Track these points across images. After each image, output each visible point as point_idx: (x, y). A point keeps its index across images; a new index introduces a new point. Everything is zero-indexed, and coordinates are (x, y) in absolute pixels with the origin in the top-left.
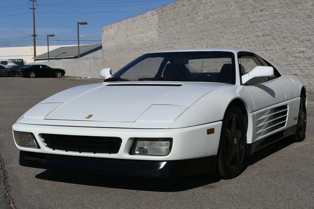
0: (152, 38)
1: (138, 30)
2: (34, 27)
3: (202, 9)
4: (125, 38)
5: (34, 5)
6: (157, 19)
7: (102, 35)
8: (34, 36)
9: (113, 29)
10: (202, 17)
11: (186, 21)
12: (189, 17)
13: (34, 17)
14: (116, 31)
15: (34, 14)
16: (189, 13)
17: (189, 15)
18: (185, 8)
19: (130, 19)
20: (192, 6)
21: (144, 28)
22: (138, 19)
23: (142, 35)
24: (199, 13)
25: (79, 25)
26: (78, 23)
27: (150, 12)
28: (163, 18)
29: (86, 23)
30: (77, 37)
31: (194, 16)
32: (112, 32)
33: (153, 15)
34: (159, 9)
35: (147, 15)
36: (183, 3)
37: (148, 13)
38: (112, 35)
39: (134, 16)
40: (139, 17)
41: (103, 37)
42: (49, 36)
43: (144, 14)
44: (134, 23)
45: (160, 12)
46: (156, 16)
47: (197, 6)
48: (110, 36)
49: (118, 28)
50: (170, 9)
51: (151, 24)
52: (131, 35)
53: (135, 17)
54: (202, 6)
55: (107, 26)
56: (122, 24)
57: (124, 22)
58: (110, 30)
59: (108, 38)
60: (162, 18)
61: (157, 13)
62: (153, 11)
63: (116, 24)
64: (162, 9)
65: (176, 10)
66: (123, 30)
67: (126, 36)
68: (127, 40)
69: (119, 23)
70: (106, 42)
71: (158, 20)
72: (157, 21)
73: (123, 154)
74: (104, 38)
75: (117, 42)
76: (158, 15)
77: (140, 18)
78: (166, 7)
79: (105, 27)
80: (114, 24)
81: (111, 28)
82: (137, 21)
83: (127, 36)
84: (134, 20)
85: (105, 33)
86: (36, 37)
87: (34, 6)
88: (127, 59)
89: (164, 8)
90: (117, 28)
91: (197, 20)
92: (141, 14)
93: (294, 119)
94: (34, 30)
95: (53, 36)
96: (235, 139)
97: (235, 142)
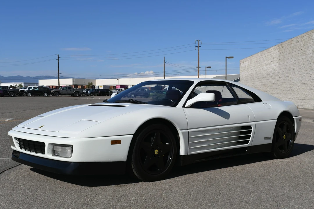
0: (274, 69)
1: (265, 62)
2: (199, 61)
3: (311, 44)
4: (256, 69)
5: (199, 44)
6: (278, 53)
7: (240, 66)
8: (199, 67)
9: (247, 62)
10: (311, 51)
11: (299, 54)
12: (302, 51)
13: (199, 53)
14: (249, 63)
15: (199, 51)
16: (301, 48)
17: (301, 49)
18: (299, 44)
19: (259, 53)
20: (304, 42)
21: (269, 60)
22: (265, 53)
23: (267, 67)
24: (309, 48)
25: (227, 58)
26: (226, 57)
27: (273, 48)
28: (283, 53)
29: (232, 57)
30: (225, 69)
31: (305, 50)
32: (247, 64)
33: (276, 50)
34: (279, 45)
35: (271, 50)
36: (297, 40)
37: (272, 48)
38: (246, 67)
39: (262, 51)
40: (266, 52)
41: (240, 68)
42: (207, 68)
43: (269, 49)
44: (262, 56)
45: (280, 47)
46: (278, 51)
47: (308, 42)
48: (245, 67)
49: (251, 61)
50: (288, 45)
51: (274, 58)
52: (259, 67)
54: (312, 41)
55: (244, 59)
56: (253, 58)
57: (256, 55)
58: (245, 62)
59: (244, 69)
60: (282, 52)
61: (278, 48)
62: (275, 47)
63: (250, 57)
64: (282, 45)
65: (292, 45)
66: (255, 62)
67: (256, 67)
68: (257, 71)
69: (252, 56)
70: (243, 72)
71: (279, 54)
72: (278, 55)
74: (241, 69)
75: (250, 73)
76: (278, 50)
77: (266, 53)
78: (285, 43)
79: (242, 61)
80: (248, 58)
81: (246, 61)
82: (264, 55)
83: (257, 68)
84: (262, 54)
85: (242, 65)
86: (200, 68)
87: (199, 45)
88: (256, 86)
89: (283, 44)
91: (307, 54)
92: (267, 49)
93: (265, 138)
94: (199, 63)
95: (210, 67)
96: (156, 150)
97: (155, 153)
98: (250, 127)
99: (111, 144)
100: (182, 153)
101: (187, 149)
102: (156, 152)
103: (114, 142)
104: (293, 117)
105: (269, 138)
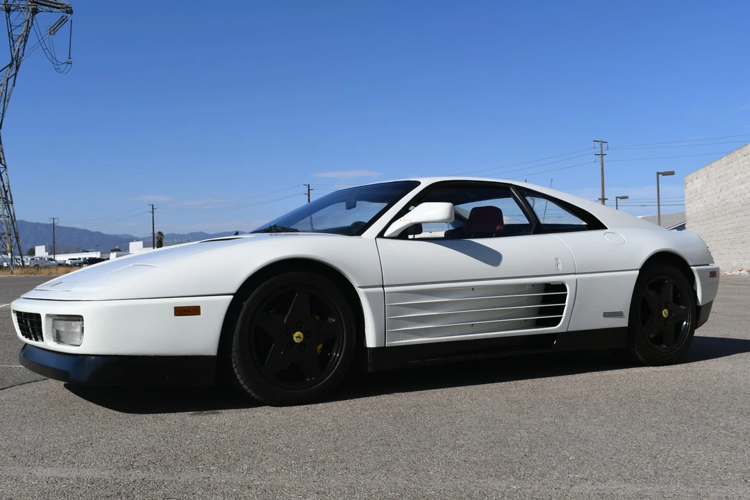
1: (737, 178)
2: (603, 186)
4: (718, 194)
5: (603, 149)
7: (685, 190)
8: (603, 200)
9: (700, 179)
13: (603, 169)
14: (704, 183)
15: (602, 164)
19: (724, 159)
21: (745, 173)
22: (737, 158)
23: (742, 187)
25: (660, 176)
26: (658, 173)
29: (672, 173)
30: (657, 200)
32: (699, 185)
38: (698, 190)
39: (730, 154)
40: (738, 154)
41: (686, 194)
42: (618, 199)
43: (745, 148)
44: (730, 165)
49: (708, 177)
52: (726, 188)
53: (732, 154)
55: (692, 175)
56: (713, 170)
57: (716, 164)
58: (695, 181)
59: (693, 195)
63: (704, 169)
66: (715, 179)
67: (719, 189)
68: (721, 198)
69: (709, 167)
70: (691, 204)
74: (687, 197)
75: (706, 203)
77: (739, 156)
79: (690, 177)
80: (702, 170)
81: (697, 178)
82: (734, 162)
83: (721, 191)
85: (690, 187)
86: (606, 201)
87: (602, 151)
88: (721, 231)
90: (705, 177)
92: (740, 148)
93: (606, 315)
94: (603, 191)
95: (626, 198)
96: (298, 334)
97: (295, 339)
98: (562, 287)
99: (175, 315)
100: (371, 342)
101: (383, 333)
102: (298, 337)
103: (180, 311)
104: (690, 266)
105: (619, 314)
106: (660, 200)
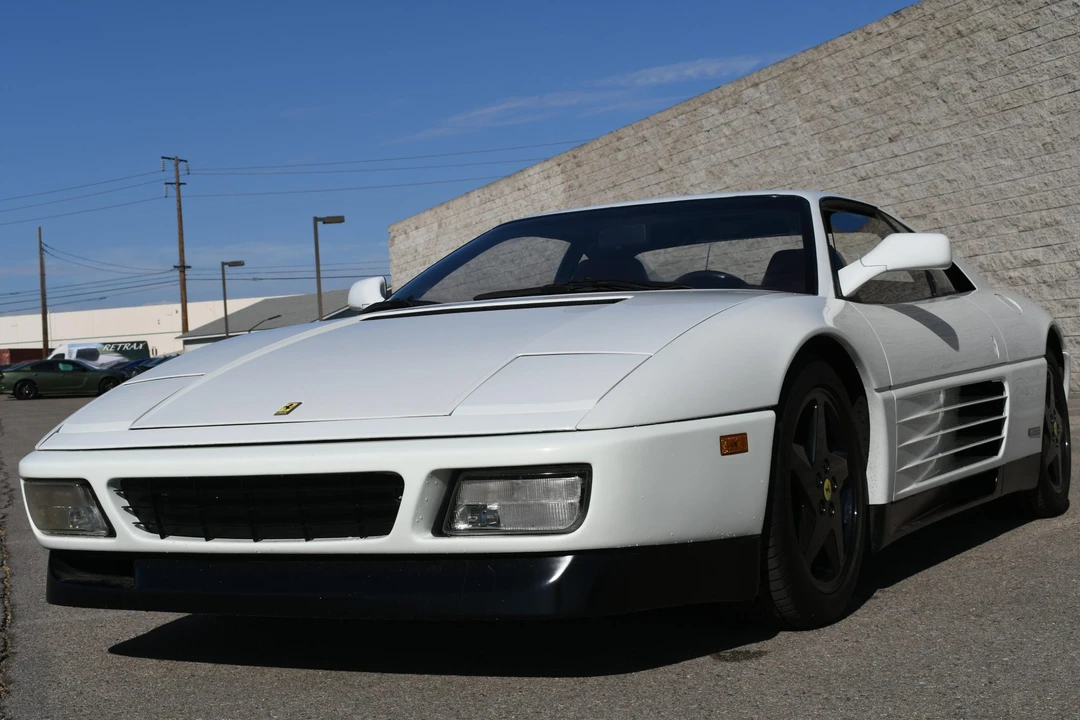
0: (549, 253)
2: (181, 243)
3: (701, 148)
5: (180, 173)
6: (562, 187)
7: (391, 249)
8: (182, 268)
9: (422, 230)
10: (702, 174)
11: (653, 188)
12: (663, 176)
13: (180, 210)
14: (433, 236)
15: (179, 201)
16: (661, 163)
17: (661, 170)
18: (648, 149)
19: (476, 193)
20: (669, 141)
22: (502, 193)
24: (694, 162)
25: (320, 224)
26: (316, 220)
27: (537, 169)
28: (580, 186)
29: (340, 220)
30: (314, 268)
31: (679, 170)
32: (422, 241)
33: (549, 177)
34: (564, 157)
35: (529, 180)
36: (640, 134)
37: (531, 172)
38: (420, 249)
39: (487, 186)
40: (504, 187)
41: (392, 257)
42: (226, 267)
43: (520, 177)
44: (489, 205)
45: (569, 166)
46: (559, 179)
47: (687, 140)
48: (416, 251)
49: (440, 226)
50: (602, 156)
51: (542, 207)
53: (493, 187)
54: (702, 136)
55: (407, 222)
56: (451, 212)
57: (460, 203)
58: (413, 234)
59: (409, 258)
60: (577, 184)
61: (559, 169)
62: (547, 165)
63: (433, 212)
64: (575, 157)
65: (621, 156)
66: (457, 229)
69: (443, 208)
70: (404, 273)
71: (564, 191)
72: (562, 197)
73: (409, 535)
74: (395, 261)
76: (562, 176)
77: (507, 190)
78: (587, 148)
79: (400, 226)
80: (428, 214)
81: (417, 228)
82: (497, 201)
84: (488, 196)
85: (401, 244)
86: (187, 272)
87: (178, 177)
89: (582, 154)
90: (436, 225)
91: (687, 184)
92: (509, 177)
93: (1030, 433)
94: (182, 251)
95: (239, 264)
96: (827, 483)
97: (825, 492)
100: (877, 494)
102: (827, 488)
106: (321, 268)
